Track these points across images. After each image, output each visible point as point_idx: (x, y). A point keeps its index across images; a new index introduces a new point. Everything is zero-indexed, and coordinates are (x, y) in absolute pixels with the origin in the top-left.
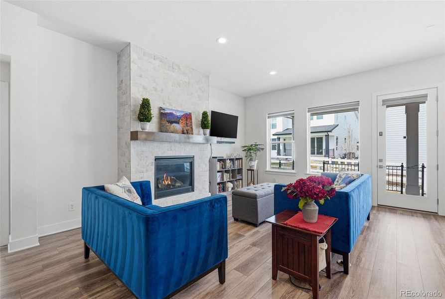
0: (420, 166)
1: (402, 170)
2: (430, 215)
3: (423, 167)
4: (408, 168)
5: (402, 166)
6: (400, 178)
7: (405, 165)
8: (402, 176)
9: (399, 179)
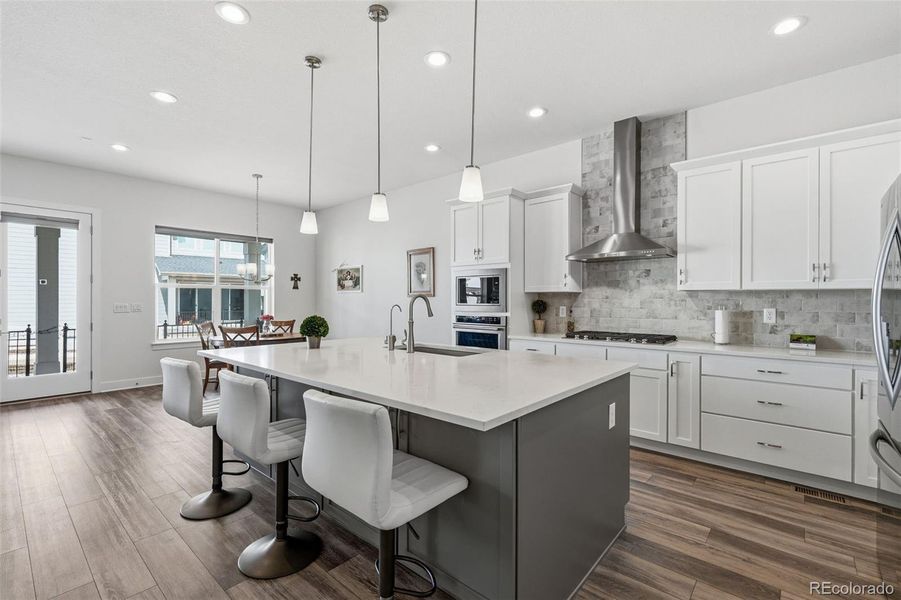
0: (61, 328)
1: (28, 339)
2: (80, 397)
3: (66, 329)
4: (39, 332)
5: (29, 331)
6: (25, 355)
7: (34, 329)
8: (28, 352)
9: (22, 357)
